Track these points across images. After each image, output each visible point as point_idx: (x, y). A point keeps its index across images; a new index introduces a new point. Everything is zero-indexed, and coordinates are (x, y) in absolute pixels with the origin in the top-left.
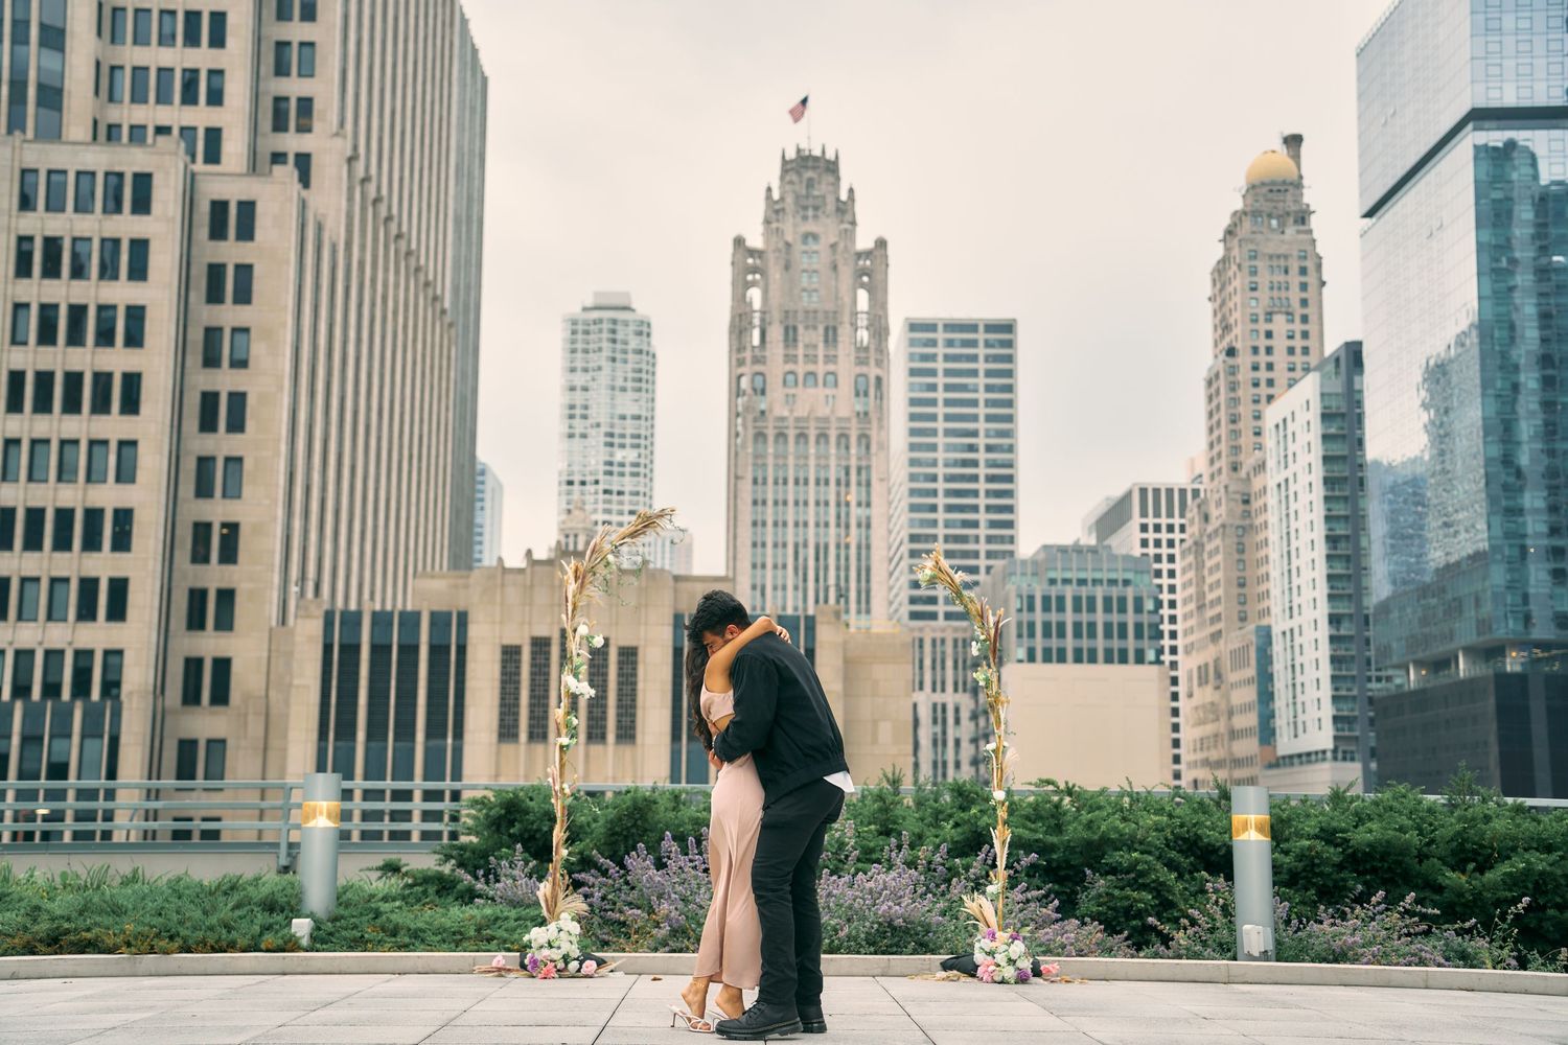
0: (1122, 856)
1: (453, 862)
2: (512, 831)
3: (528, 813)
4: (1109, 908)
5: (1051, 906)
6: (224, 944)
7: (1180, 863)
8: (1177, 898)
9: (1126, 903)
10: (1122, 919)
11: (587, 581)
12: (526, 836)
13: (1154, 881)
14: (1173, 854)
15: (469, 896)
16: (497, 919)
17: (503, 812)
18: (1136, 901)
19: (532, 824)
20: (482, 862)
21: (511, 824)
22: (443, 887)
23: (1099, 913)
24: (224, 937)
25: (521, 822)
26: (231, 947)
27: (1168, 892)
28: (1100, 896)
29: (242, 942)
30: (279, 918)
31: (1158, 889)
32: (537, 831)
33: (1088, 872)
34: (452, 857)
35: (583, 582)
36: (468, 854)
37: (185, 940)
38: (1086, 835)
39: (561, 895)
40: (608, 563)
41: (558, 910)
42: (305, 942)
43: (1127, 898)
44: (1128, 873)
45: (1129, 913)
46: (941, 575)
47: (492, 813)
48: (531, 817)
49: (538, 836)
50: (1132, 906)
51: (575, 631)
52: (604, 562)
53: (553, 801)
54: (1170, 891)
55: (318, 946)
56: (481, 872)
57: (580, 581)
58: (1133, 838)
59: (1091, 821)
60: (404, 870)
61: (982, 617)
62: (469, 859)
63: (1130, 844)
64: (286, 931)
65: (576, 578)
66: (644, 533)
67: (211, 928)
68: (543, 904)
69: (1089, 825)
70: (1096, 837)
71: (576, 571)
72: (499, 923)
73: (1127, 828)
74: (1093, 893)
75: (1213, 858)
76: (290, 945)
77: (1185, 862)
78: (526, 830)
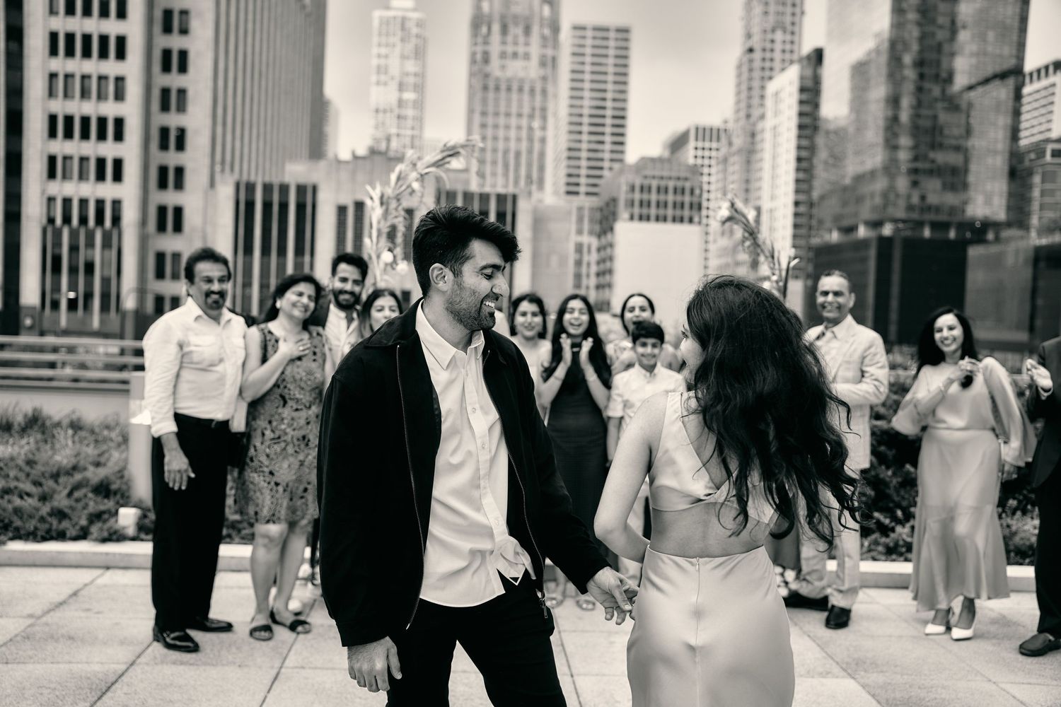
6: (54, 534)
8: (891, 492)
11: (390, 207)
24: (54, 527)
26: (61, 536)
29: (72, 532)
30: (109, 504)
35: (386, 210)
37: (17, 529)
40: (413, 191)
42: (131, 531)
46: (736, 215)
51: (378, 257)
52: (409, 190)
54: (886, 484)
55: (143, 536)
57: (384, 207)
61: (773, 257)
64: (113, 520)
65: (382, 204)
66: (449, 162)
67: (42, 519)
71: (382, 197)
76: (116, 536)
77: (890, 454)
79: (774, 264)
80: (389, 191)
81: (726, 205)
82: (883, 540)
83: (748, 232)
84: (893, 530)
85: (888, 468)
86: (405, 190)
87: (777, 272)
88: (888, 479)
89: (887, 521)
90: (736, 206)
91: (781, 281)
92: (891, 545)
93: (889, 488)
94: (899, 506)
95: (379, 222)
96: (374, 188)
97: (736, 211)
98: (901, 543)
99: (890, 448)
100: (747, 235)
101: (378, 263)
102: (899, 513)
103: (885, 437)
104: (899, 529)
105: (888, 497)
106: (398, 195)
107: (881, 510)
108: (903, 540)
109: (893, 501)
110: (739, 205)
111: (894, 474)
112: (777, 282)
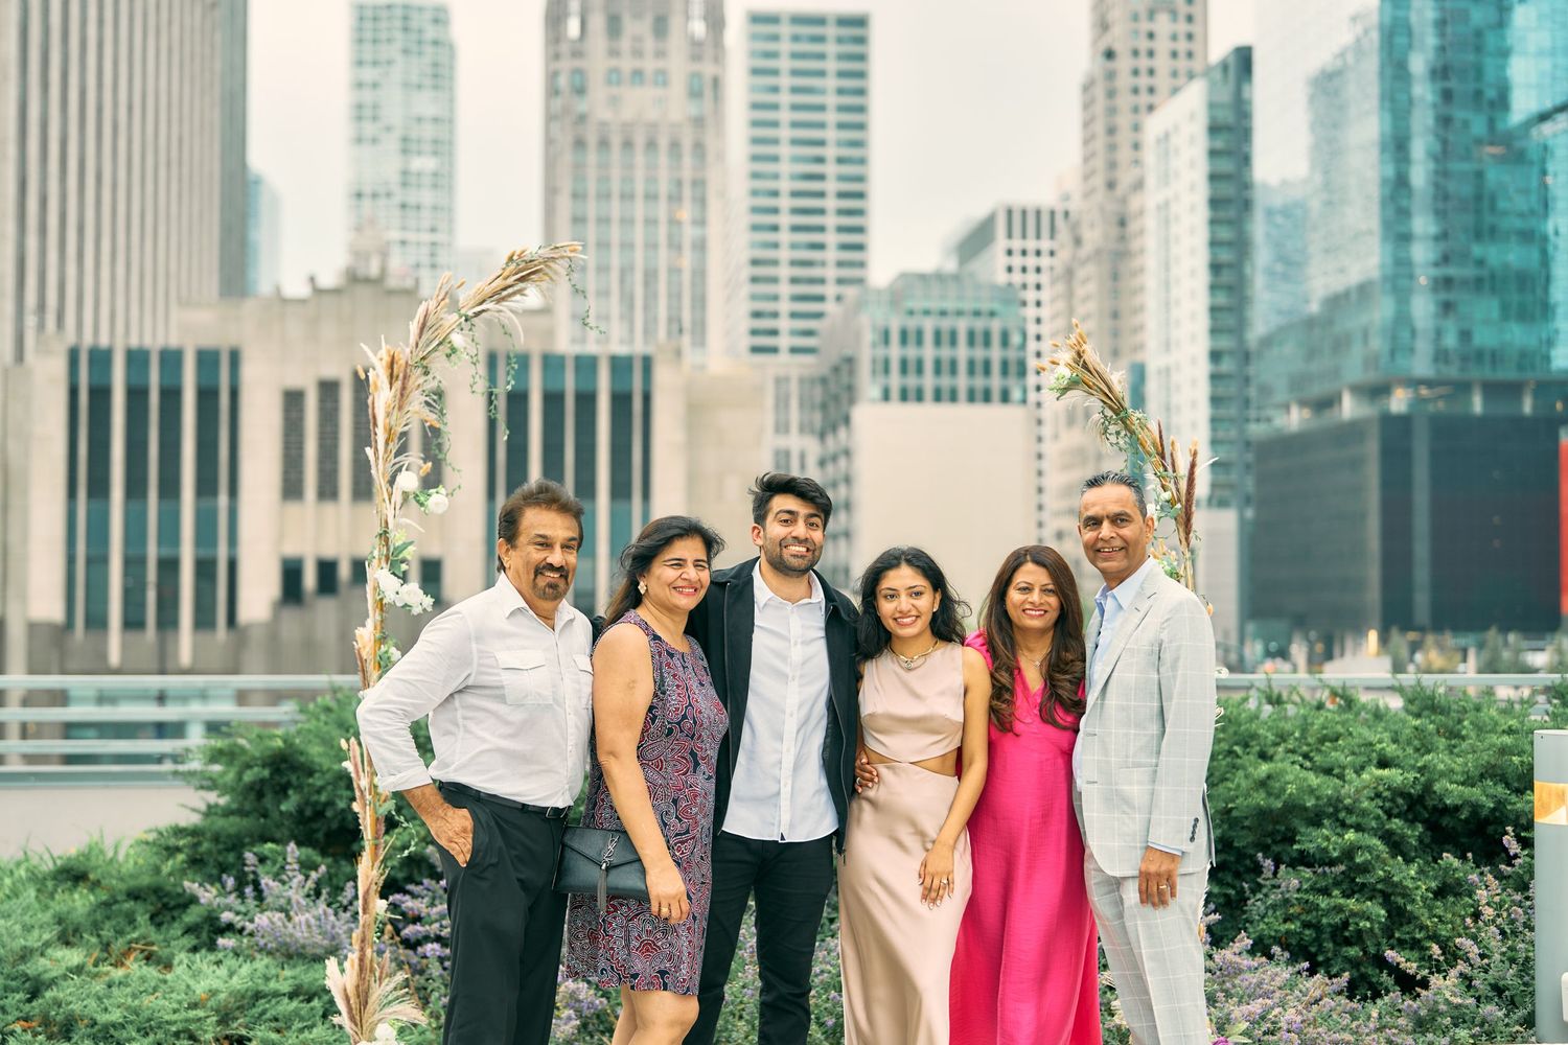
0: (1327, 839)
1: (181, 857)
2: (283, 808)
3: (311, 773)
4: (1306, 925)
5: (1237, 946)
7: (1403, 836)
8: (1416, 908)
9: (1337, 919)
10: (1329, 945)
11: (411, 384)
12: (308, 812)
13: (1380, 881)
14: (1396, 824)
15: (209, 932)
16: (258, 996)
17: (266, 773)
18: (1353, 914)
19: (319, 791)
20: (231, 858)
21: (282, 791)
22: (165, 905)
23: (1288, 932)
25: (299, 788)
27: (1404, 896)
28: (1286, 902)
31: (1389, 894)
32: (330, 803)
33: (1268, 863)
34: (178, 849)
35: (404, 388)
36: (206, 846)
38: (1260, 799)
39: (378, 992)
40: (454, 350)
41: (368, 1019)
43: (1339, 909)
44: (1332, 863)
45: (1343, 934)
46: (1087, 377)
47: (248, 776)
48: (316, 780)
49: (329, 813)
50: (1346, 924)
51: (392, 482)
52: (445, 349)
53: (356, 807)
54: (1407, 895)
56: (230, 882)
57: (398, 385)
58: (1336, 803)
59: (1269, 777)
60: (92, 876)
61: (1163, 457)
62: (209, 852)
63: (1335, 813)
65: (392, 378)
66: (520, 292)
68: (341, 1004)
69: (1263, 784)
70: (1279, 805)
71: (392, 365)
72: (262, 1004)
73: (1327, 786)
74: (1274, 897)
75: (1445, 821)
77: (1413, 833)
78: (307, 803)
79: (1166, 470)
80: (405, 354)
81: (1066, 356)
82: (1408, 1003)
83: (1111, 408)
84: (1425, 984)
85: (1408, 861)
86: (435, 350)
87: (1172, 486)
88: (1409, 884)
89: (1411, 967)
90: (1085, 357)
91: (1179, 501)
92: (1423, 1013)
93: (1413, 901)
94: (1435, 938)
95: (388, 415)
96: (376, 350)
97: (1085, 366)
98: (1443, 1007)
99: (1411, 822)
100: (1109, 413)
101: (390, 495)
102: (1436, 950)
103: (1400, 801)
104: (1436, 981)
105: (1411, 918)
106: (423, 358)
107: (1401, 944)
108: (1447, 1002)
109: (1422, 928)
110: (1092, 356)
111: (1421, 871)
112: (1171, 503)
